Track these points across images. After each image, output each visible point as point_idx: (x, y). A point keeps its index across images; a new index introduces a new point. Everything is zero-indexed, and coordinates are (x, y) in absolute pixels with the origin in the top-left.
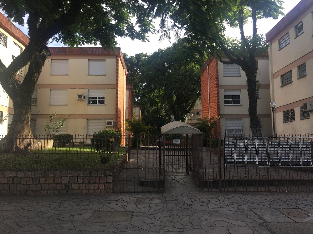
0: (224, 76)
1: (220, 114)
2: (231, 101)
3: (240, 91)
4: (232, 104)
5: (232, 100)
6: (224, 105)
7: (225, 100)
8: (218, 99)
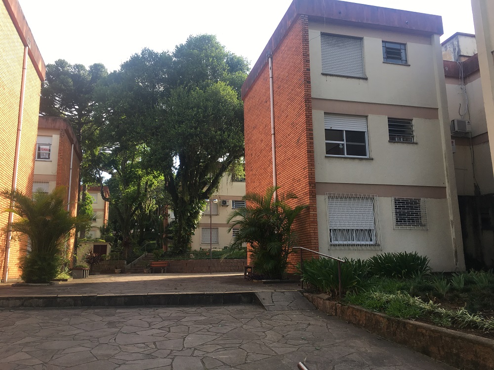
0: (323, 74)
1: (316, 181)
2: (341, 147)
3: (364, 120)
4: (346, 156)
5: (344, 142)
6: (326, 157)
7: (326, 143)
8: (310, 137)
